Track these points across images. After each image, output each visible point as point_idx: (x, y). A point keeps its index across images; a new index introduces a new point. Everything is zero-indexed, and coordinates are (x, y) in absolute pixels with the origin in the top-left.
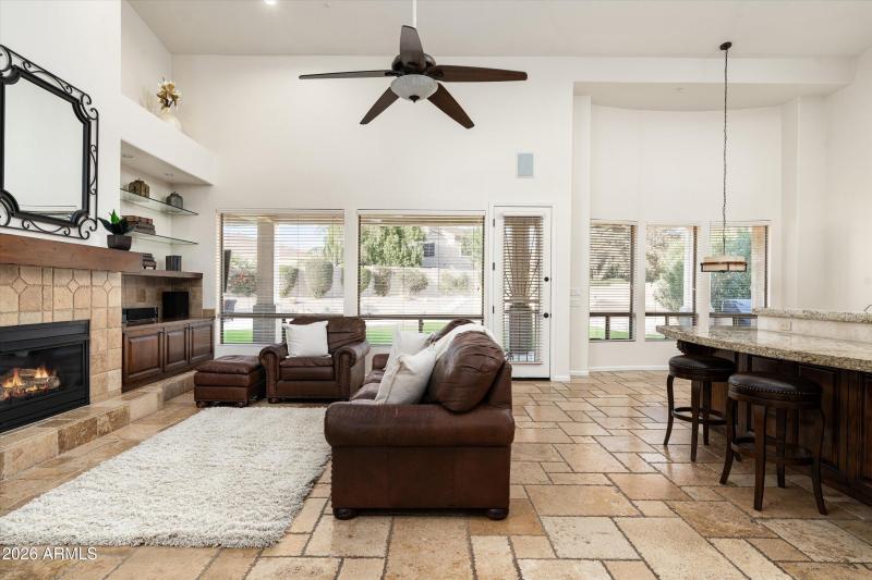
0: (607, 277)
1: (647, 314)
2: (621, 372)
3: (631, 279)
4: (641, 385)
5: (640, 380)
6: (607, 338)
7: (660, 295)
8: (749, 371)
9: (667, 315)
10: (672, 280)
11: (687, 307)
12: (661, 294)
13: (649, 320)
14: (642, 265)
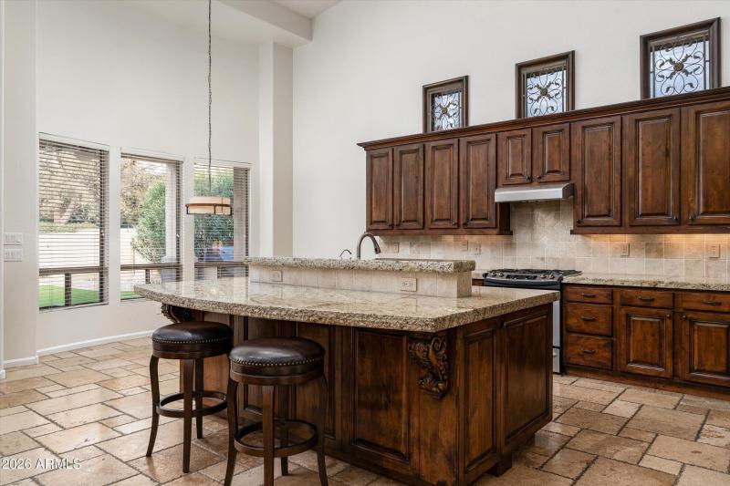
0: (73, 220)
1: (124, 268)
2: (88, 349)
3: (102, 223)
4: (115, 364)
5: (114, 357)
6: (68, 304)
7: (138, 243)
8: (247, 341)
9: (147, 268)
10: (153, 226)
11: (169, 256)
12: (140, 242)
13: (126, 275)
14: (116, 207)
